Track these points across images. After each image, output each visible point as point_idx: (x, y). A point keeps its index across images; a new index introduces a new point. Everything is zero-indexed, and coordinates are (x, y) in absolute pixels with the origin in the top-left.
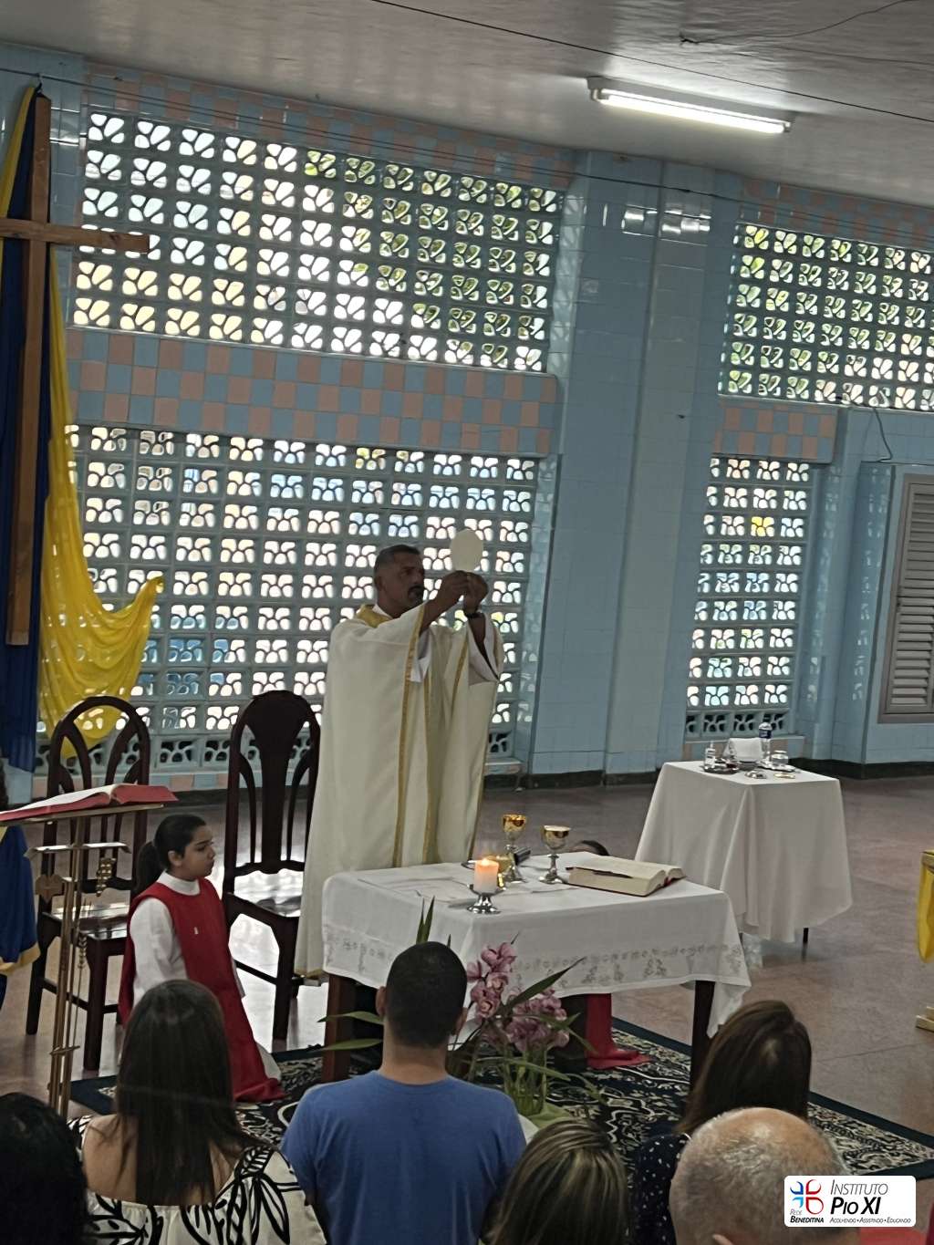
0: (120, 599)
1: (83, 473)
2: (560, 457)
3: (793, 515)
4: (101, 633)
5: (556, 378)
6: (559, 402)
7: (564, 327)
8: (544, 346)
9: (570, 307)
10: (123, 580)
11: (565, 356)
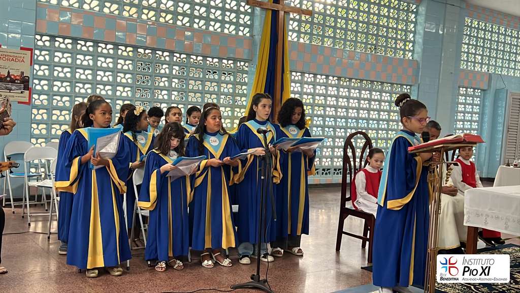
2: (419, 85)
3: (476, 105)
5: (417, 61)
6: (419, 68)
7: (419, 46)
8: (413, 51)
9: (421, 40)
11: (420, 54)
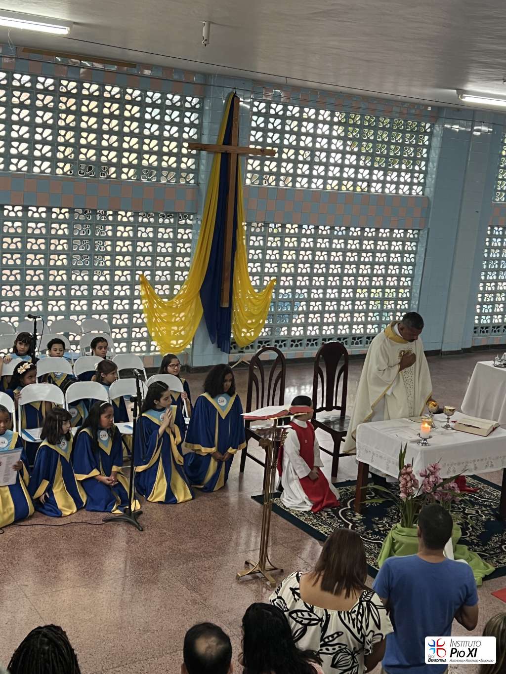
0: (260, 287)
1: (248, 240)
2: (429, 229)
4: (254, 301)
5: (428, 198)
6: (429, 208)
7: (432, 178)
8: (424, 185)
9: (435, 169)
10: (262, 280)
11: (432, 189)
